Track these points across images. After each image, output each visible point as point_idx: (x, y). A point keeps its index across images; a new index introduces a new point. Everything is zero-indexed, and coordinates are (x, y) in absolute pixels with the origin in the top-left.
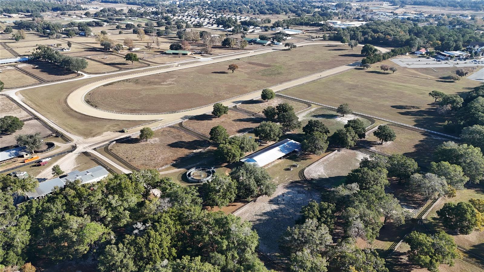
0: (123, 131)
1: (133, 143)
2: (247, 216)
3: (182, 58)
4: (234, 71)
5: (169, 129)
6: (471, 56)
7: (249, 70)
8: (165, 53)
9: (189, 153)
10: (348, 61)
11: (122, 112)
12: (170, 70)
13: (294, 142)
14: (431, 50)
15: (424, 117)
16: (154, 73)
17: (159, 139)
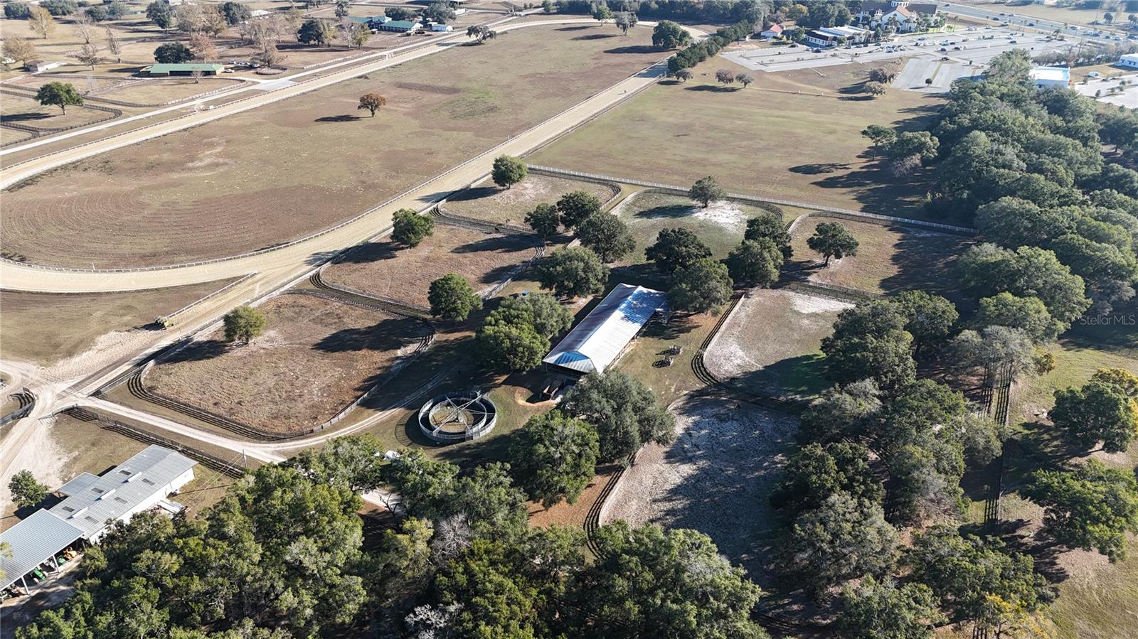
0: (158, 326)
1: (208, 358)
2: (634, 507)
3: (204, 83)
4: (376, 112)
5: (290, 299)
6: (876, 36)
7: (409, 105)
8: (148, 74)
9: (388, 360)
10: (633, 64)
11: (115, 264)
12: (193, 124)
13: (645, 290)
14: (791, 25)
15: (868, 188)
16: (148, 137)
17: (280, 331)
